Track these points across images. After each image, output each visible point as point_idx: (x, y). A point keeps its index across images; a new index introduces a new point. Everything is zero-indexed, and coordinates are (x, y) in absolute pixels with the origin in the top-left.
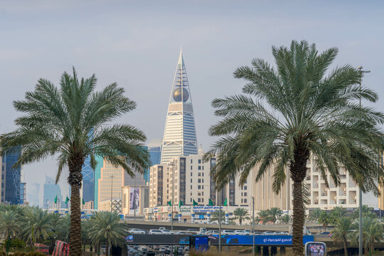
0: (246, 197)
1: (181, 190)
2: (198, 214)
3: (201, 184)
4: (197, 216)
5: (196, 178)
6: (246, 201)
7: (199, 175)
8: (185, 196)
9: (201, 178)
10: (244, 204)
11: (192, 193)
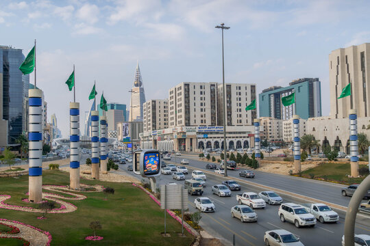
0: (241, 118)
1: (186, 113)
2: (203, 133)
3: (203, 107)
4: (202, 136)
5: (198, 102)
6: (241, 122)
7: (201, 99)
8: (189, 118)
9: (203, 101)
10: (239, 124)
11: (196, 115)
